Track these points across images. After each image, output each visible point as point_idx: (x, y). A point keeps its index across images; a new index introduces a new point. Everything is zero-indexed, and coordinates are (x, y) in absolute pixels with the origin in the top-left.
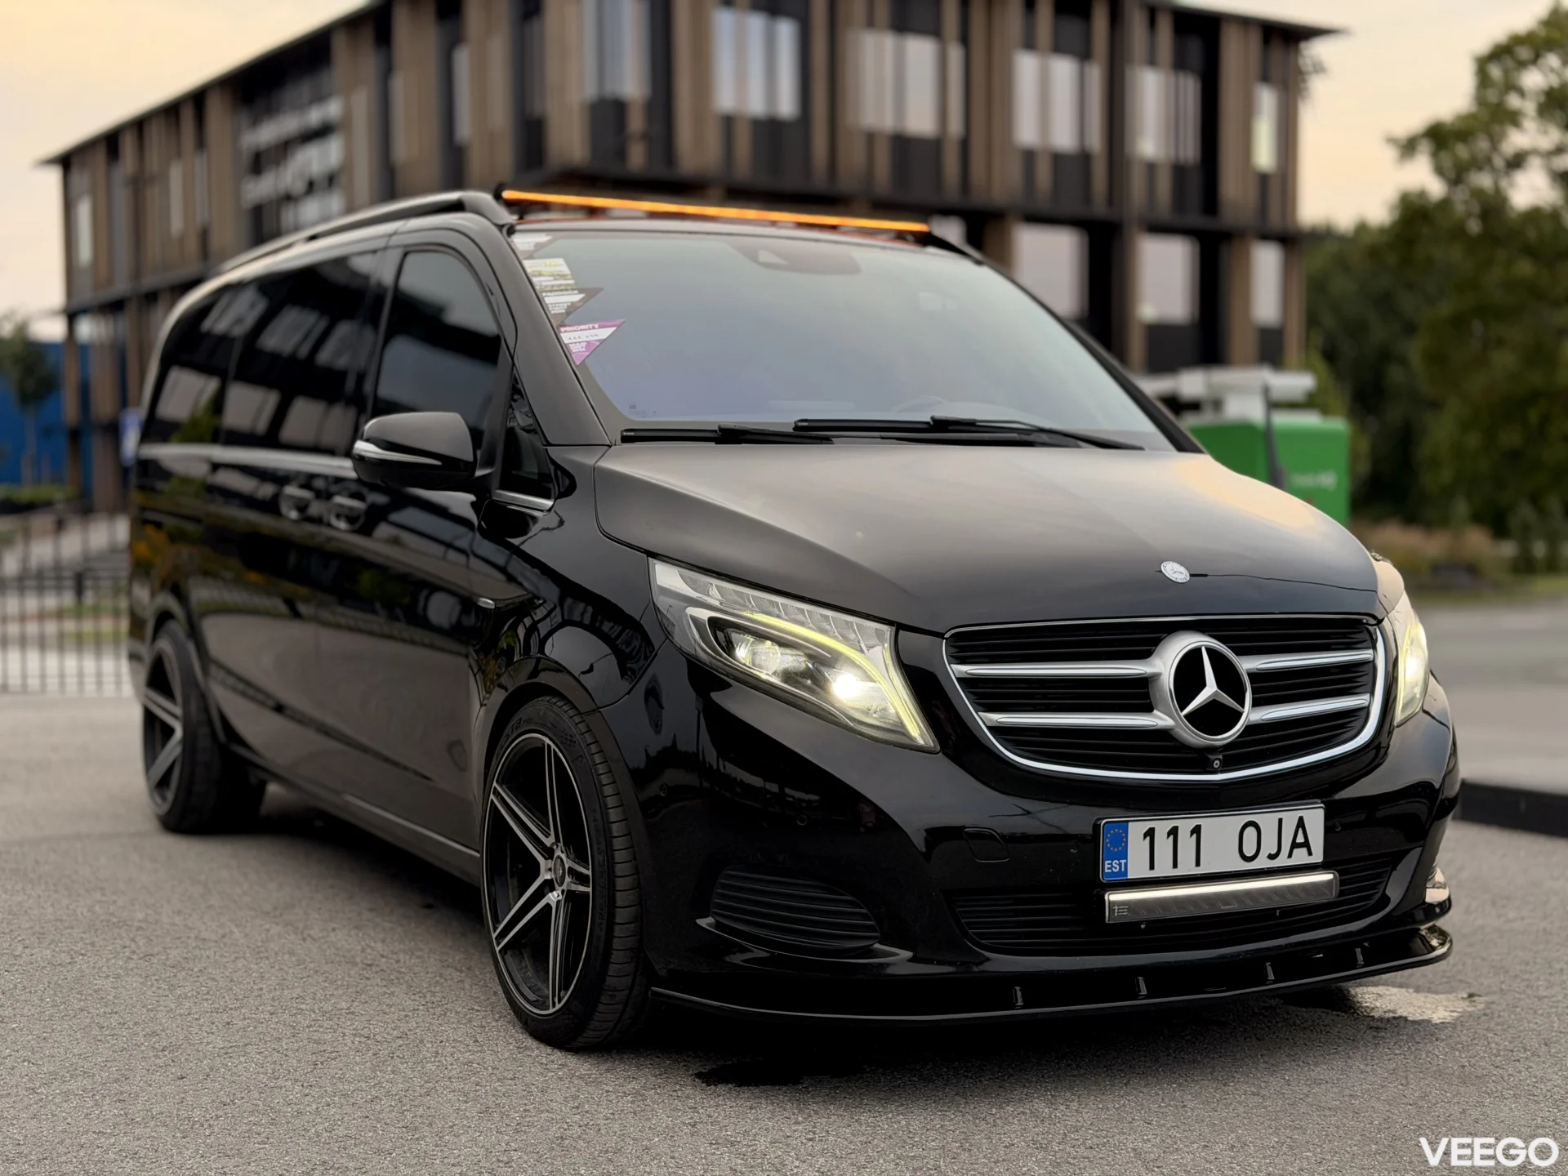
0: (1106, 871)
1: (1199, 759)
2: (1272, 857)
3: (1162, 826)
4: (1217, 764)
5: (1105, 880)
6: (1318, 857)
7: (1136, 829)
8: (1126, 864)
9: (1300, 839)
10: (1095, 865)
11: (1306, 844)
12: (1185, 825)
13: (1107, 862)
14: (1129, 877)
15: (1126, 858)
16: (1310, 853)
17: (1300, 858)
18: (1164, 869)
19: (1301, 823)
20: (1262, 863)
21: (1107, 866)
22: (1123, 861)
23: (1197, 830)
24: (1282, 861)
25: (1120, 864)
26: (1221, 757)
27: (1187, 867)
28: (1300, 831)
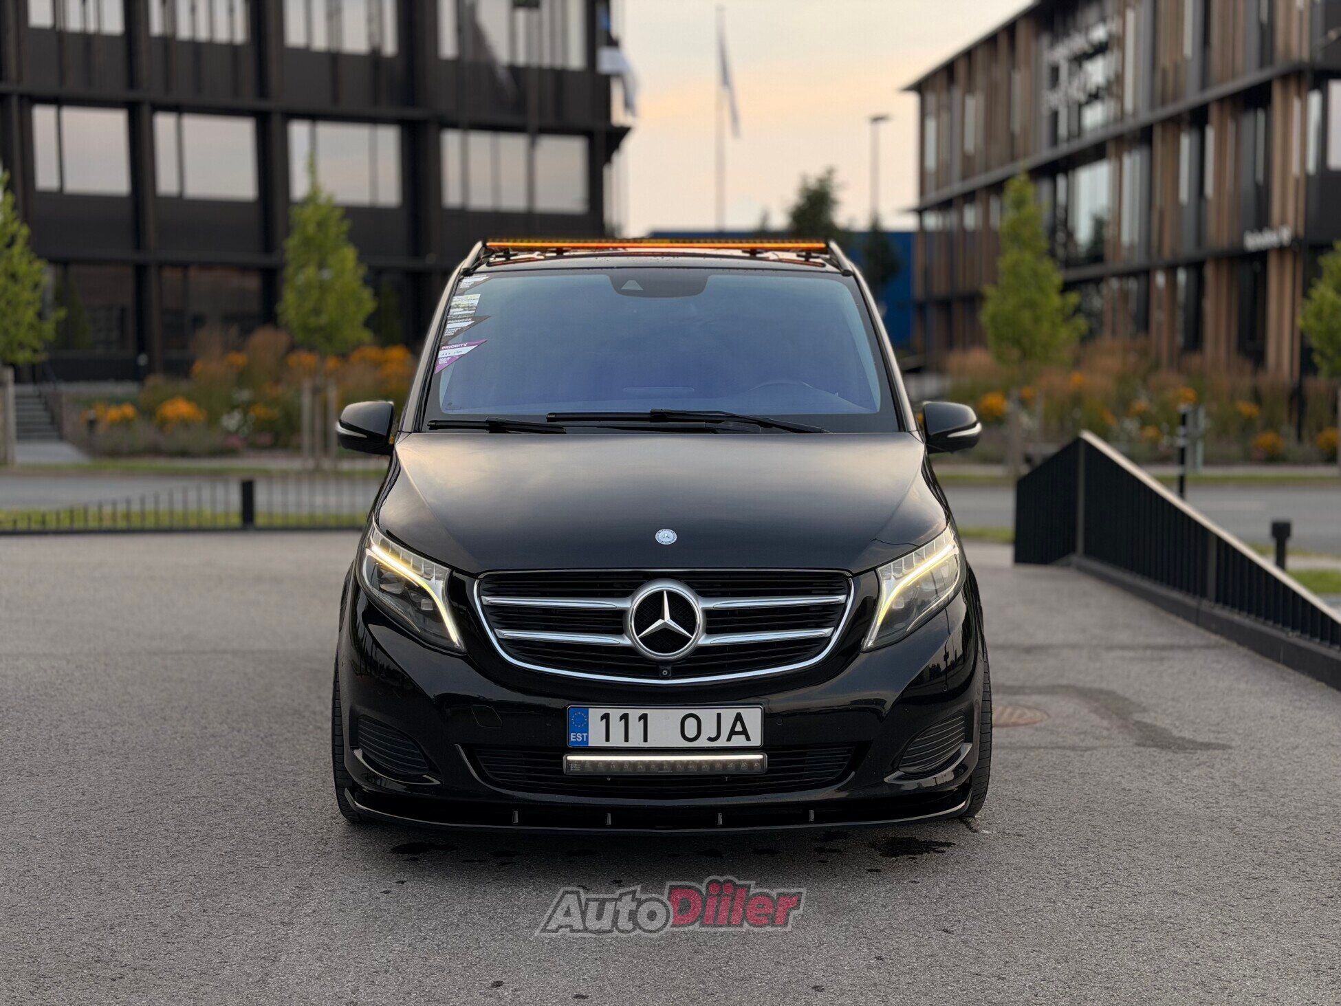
0: (572, 740)
1: (653, 669)
2: (710, 739)
3: (615, 713)
4: (665, 673)
5: (571, 746)
6: (756, 740)
7: (595, 714)
8: (587, 737)
9: (739, 728)
10: (564, 736)
11: (744, 732)
12: (634, 713)
13: (572, 734)
14: (590, 745)
15: (587, 732)
16: (748, 739)
17: (739, 741)
18: (617, 740)
19: (739, 718)
20: (702, 742)
21: (572, 737)
22: (585, 734)
23: (644, 717)
24: (723, 742)
25: (583, 737)
26: (669, 668)
27: (636, 741)
28: (739, 723)
